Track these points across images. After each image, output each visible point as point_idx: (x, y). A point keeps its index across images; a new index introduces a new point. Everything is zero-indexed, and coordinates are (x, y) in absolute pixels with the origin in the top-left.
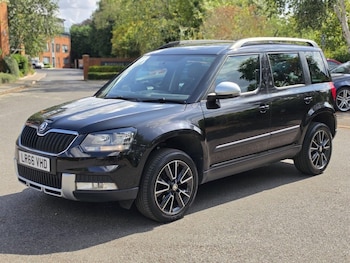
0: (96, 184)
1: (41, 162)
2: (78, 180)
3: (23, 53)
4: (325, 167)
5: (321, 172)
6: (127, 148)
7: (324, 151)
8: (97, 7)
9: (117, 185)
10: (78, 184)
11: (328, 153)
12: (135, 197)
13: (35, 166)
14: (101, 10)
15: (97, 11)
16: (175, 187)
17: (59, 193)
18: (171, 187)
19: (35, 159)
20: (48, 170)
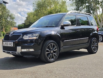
0: (27, 50)
1: (10, 44)
2: (22, 48)
3: (4, 31)
4: (97, 51)
5: (95, 53)
6: (37, 38)
7: (96, 46)
8: (26, 19)
9: (34, 49)
10: (22, 50)
11: (97, 47)
12: (40, 54)
13: (9, 46)
14: (27, 19)
15: (26, 20)
16: (52, 52)
17: (16, 53)
18: (51, 52)
19: (8, 44)
20: (13, 46)
